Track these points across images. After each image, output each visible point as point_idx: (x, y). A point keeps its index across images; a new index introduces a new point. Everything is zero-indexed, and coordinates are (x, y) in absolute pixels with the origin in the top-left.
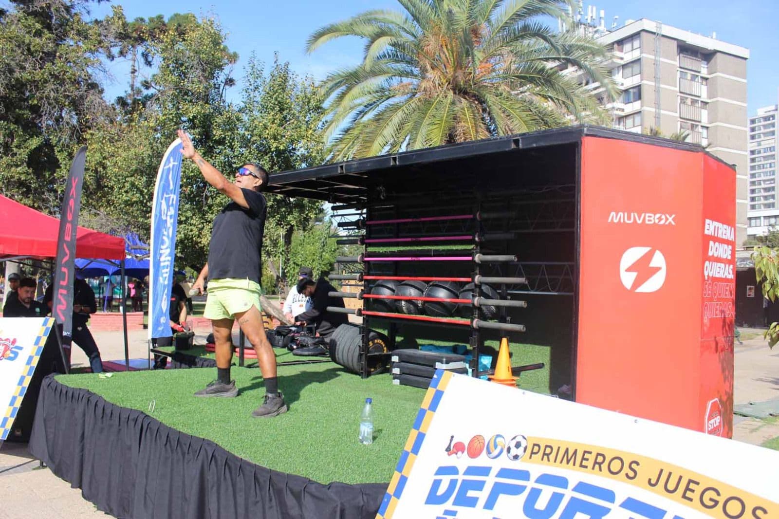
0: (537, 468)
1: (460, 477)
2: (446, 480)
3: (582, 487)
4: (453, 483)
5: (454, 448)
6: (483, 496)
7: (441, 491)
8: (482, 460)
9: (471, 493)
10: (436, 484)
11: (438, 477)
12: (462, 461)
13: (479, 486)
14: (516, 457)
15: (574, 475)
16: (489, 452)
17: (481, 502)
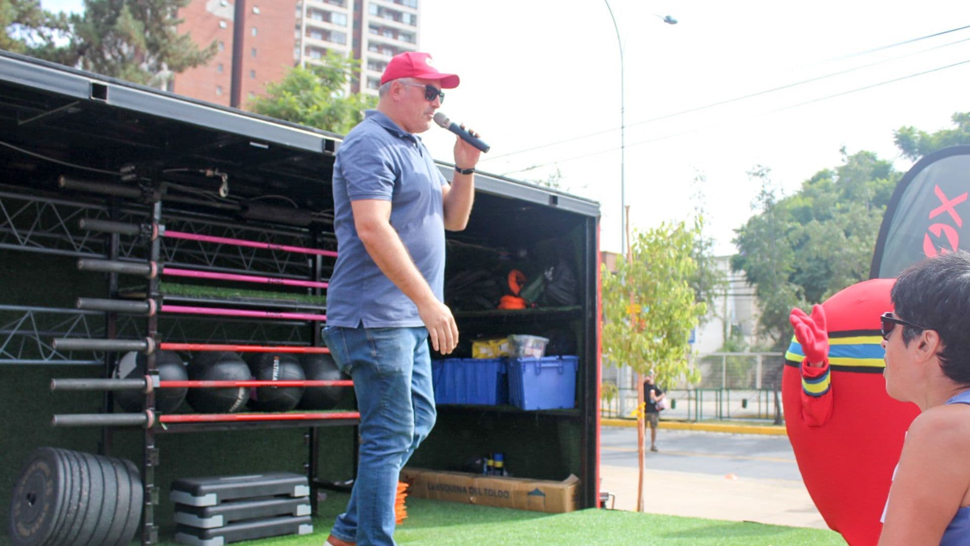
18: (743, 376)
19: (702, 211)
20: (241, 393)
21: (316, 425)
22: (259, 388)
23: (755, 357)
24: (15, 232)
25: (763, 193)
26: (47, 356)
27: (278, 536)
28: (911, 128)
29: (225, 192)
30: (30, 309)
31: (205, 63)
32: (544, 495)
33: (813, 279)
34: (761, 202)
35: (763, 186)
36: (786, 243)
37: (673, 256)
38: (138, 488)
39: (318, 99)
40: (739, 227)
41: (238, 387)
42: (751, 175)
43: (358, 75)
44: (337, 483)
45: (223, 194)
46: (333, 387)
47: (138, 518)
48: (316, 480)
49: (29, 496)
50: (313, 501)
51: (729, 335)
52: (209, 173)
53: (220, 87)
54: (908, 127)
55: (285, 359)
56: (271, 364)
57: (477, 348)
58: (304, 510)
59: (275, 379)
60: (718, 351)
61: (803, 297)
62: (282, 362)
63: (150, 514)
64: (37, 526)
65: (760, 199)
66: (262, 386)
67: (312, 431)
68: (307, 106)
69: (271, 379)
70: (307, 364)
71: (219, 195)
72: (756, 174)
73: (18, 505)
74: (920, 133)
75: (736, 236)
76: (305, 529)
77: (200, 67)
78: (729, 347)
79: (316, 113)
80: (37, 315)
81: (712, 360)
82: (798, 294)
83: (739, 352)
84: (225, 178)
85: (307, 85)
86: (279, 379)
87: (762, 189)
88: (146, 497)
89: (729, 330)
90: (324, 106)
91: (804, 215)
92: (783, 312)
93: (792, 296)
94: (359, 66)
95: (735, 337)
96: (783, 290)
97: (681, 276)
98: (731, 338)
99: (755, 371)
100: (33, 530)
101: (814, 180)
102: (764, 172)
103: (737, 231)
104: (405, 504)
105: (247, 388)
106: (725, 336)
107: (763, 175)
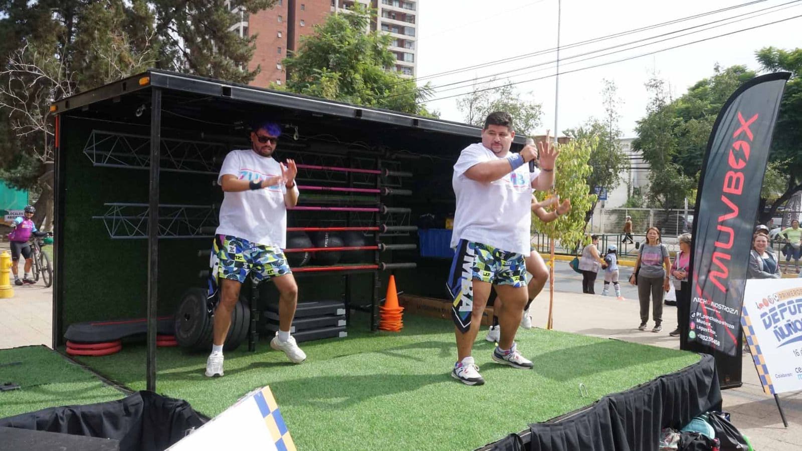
0: (785, 301)
1: (770, 314)
2: (766, 318)
3: (797, 301)
4: (769, 317)
5: (760, 306)
6: (779, 316)
7: (768, 322)
8: (771, 306)
9: (776, 318)
10: (764, 321)
11: (763, 318)
12: (766, 309)
13: (776, 314)
14: (778, 301)
15: (794, 299)
16: (771, 302)
17: (781, 319)
18: (641, 224)
19: (612, 112)
20: (306, 255)
21: (349, 273)
22: (317, 252)
23: (649, 211)
24: (173, 159)
25: (657, 99)
26: (193, 233)
27: (327, 338)
28: (771, 48)
29: (297, 137)
30: (183, 206)
31: (271, 6)
32: (487, 315)
33: (691, 158)
34: (654, 106)
35: (657, 94)
36: (671, 135)
37: (576, 163)
38: (247, 312)
39: (348, 37)
40: (640, 120)
41: (304, 252)
42: (649, 87)
43: (376, 19)
44: (362, 306)
45: (295, 138)
46: (360, 250)
47: (247, 329)
48: (349, 303)
49: (186, 316)
50: (347, 317)
51: (631, 195)
52: (287, 126)
53: (280, 16)
54: (768, 48)
55: (332, 235)
56: (324, 238)
57: (448, 222)
58: (342, 323)
59: (326, 246)
60: (623, 206)
61: (682, 173)
62: (330, 236)
63: (254, 325)
64: (191, 332)
65: (654, 104)
66: (319, 251)
67: (348, 277)
68: (341, 42)
69: (324, 247)
70: (344, 237)
71: (293, 139)
72: (652, 86)
73: (179, 320)
74: (778, 51)
75: (638, 126)
76: (343, 334)
77: (268, 9)
78: (632, 204)
79: (348, 47)
80: (186, 209)
81: (619, 212)
82: (679, 172)
83: (638, 207)
84: (296, 129)
85: (341, 28)
86: (329, 246)
87: (656, 96)
88: (252, 317)
89: (632, 191)
90: (354, 41)
91: (687, 114)
92: (667, 182)
93: (674, 173)
94: (376, 13)
95: (636, 196)
96: (668, 168)
97: (581, 177)
98: (633, 197)
99: (649, 221)
100: (189, 335)
101: (697, 87)
102: (658, 84)
103: (639, 123)
104: (402, 320)
105: (310, 252)
106: (629, 195)
107: (657, 87)
